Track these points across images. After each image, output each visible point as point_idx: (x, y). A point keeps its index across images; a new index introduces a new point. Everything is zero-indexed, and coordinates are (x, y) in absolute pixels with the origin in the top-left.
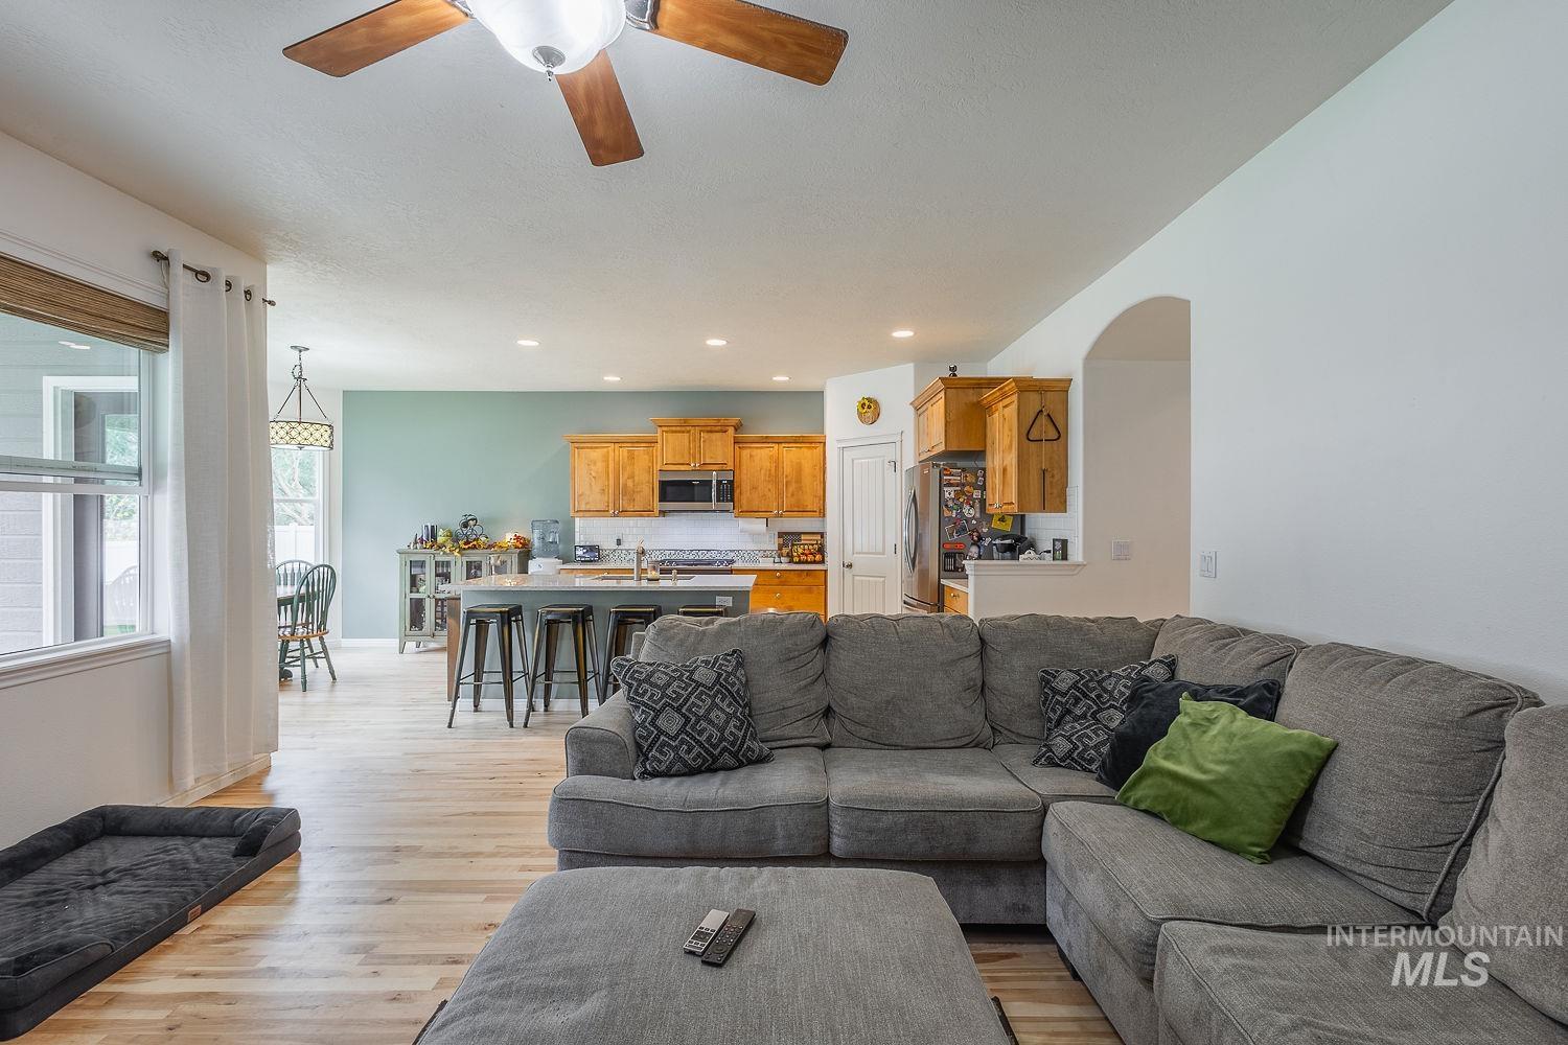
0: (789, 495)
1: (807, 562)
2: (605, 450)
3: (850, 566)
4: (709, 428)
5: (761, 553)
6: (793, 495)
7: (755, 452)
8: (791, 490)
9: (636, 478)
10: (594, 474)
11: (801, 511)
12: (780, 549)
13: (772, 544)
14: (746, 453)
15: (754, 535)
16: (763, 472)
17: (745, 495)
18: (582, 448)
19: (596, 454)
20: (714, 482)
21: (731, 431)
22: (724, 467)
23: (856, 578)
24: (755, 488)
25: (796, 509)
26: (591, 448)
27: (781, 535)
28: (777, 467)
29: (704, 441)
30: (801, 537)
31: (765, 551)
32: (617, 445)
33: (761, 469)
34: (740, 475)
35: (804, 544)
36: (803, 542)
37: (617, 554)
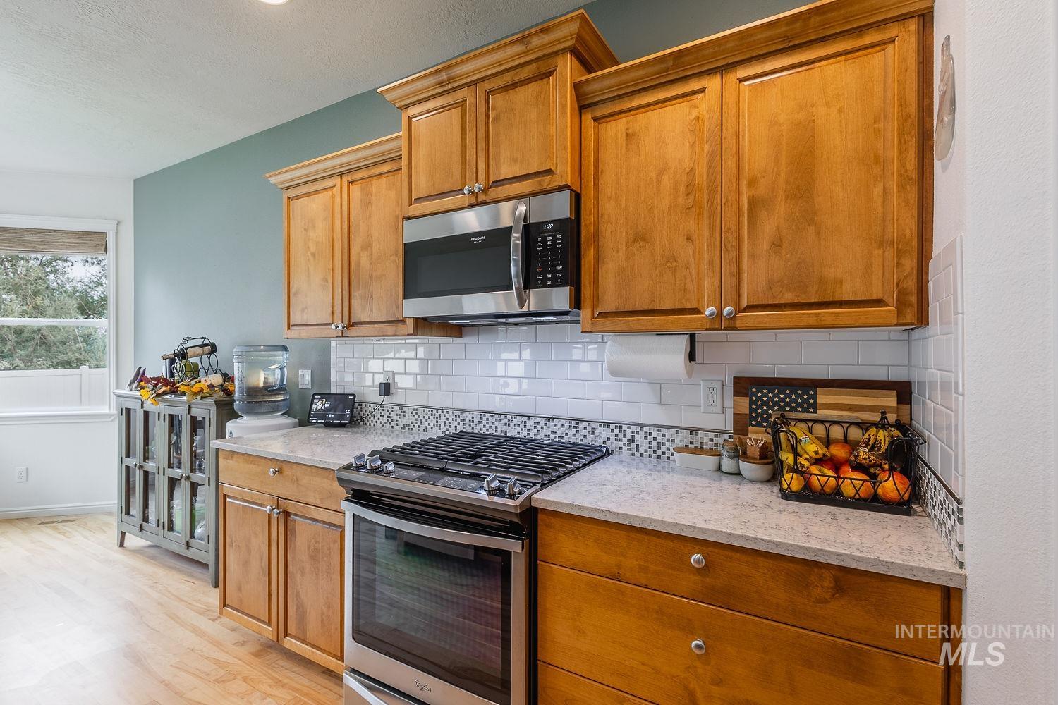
0: (764, 245)
2: (329, 193)
5: (682, 439)
6: (777, 245)
7: (642, 119)
8: (768, 227)
9: (375, 250)
10: (313, 248)
11: (817, 303)
12: (742, 425)
13: (716, 412)
14: (615, 129)
15: (658, 384)
16: (666, 179)
17: (613, 266)
18: (298, 197)
19: (314, 207)
20: (516, 236)
21: (568, 68)
22: (546, 182)
24: (640, 237)
25: (789, 297)
26: (309, 194)
27: (743, 386)
29: (497, 118)
30: (815, 399)
31: (693, 431)
32: (346, 179)
33: (661, 173)
34: (597, 198)
35: (822, 422)
36: (822, 413)
37: (386, 414)
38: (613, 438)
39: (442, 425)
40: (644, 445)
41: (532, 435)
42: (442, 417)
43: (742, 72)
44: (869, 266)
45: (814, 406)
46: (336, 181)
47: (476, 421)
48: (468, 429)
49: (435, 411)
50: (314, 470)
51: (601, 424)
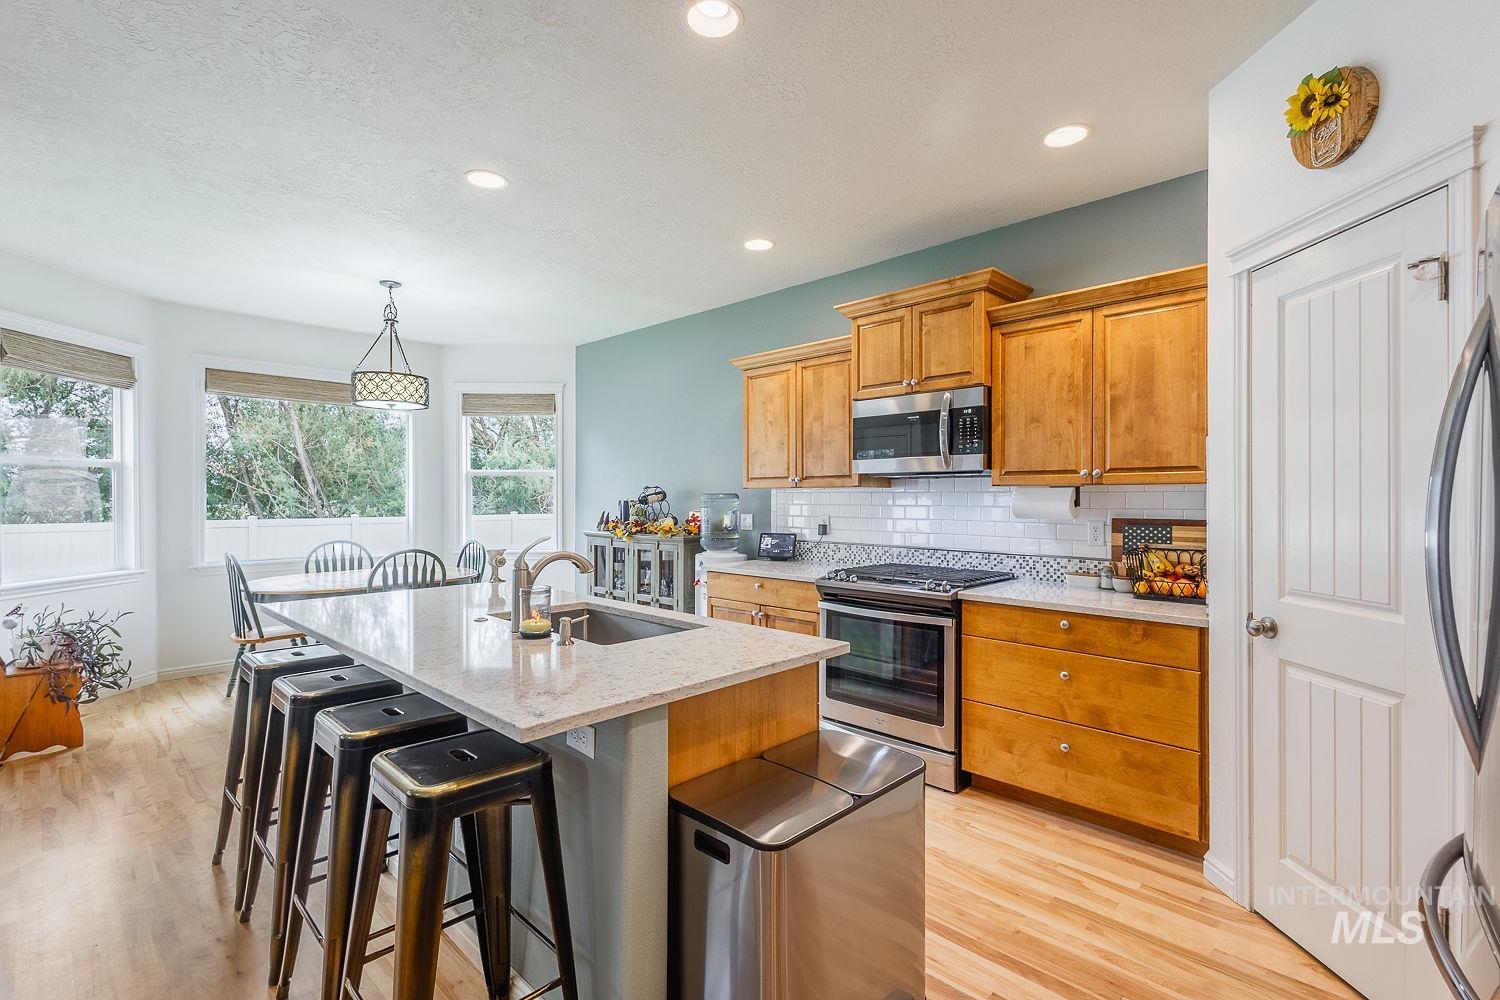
0: (1121, 429)
1: (1170, 597)
2: (785, 375)
3: (1270, 630)
4: (936, 305)
5: (1074, 566)
6: (1130, 429)
7: (1036, 339)
8: (1124, 416)
9: (826, 421)
10: (770, 418)
11: (1156, 468)
12: (1116, 557)
13: (1099, 545)
14: (1016, 344)
15: (1053, 523)
16: (1055, 381)
17: (1015, 439)
18: (757, 377)
19: (772, 385)
20: (944, 415)
21: (983, 301)
22: (966, 379)
23: (1291, 671)
24: (1035, 420)
25: (1138, 464)
26: (767, 375)
27: (1118, 525)
28: (1089, 366)
29: (928, 332)
30: (1171, 533)
31: (1082, 560)
32: (800, 364)
33: (1051, 375)
34: (1004, 391)
35: (1175, 550)
36: (1175, 544)
37: (822, 550)
38: (1018, 566)
39: (873, 559)
40: (1043, 571)
41: (951, 565)
42: (874, 553)
43: (1106, 311)
44: (1189, 444)
45: (1170, 539)
46: (792, 366)
47: (902, 556)
48: (896, 561)
49: (866, 547)
50: (792, 583)
51: (1008, 555)
